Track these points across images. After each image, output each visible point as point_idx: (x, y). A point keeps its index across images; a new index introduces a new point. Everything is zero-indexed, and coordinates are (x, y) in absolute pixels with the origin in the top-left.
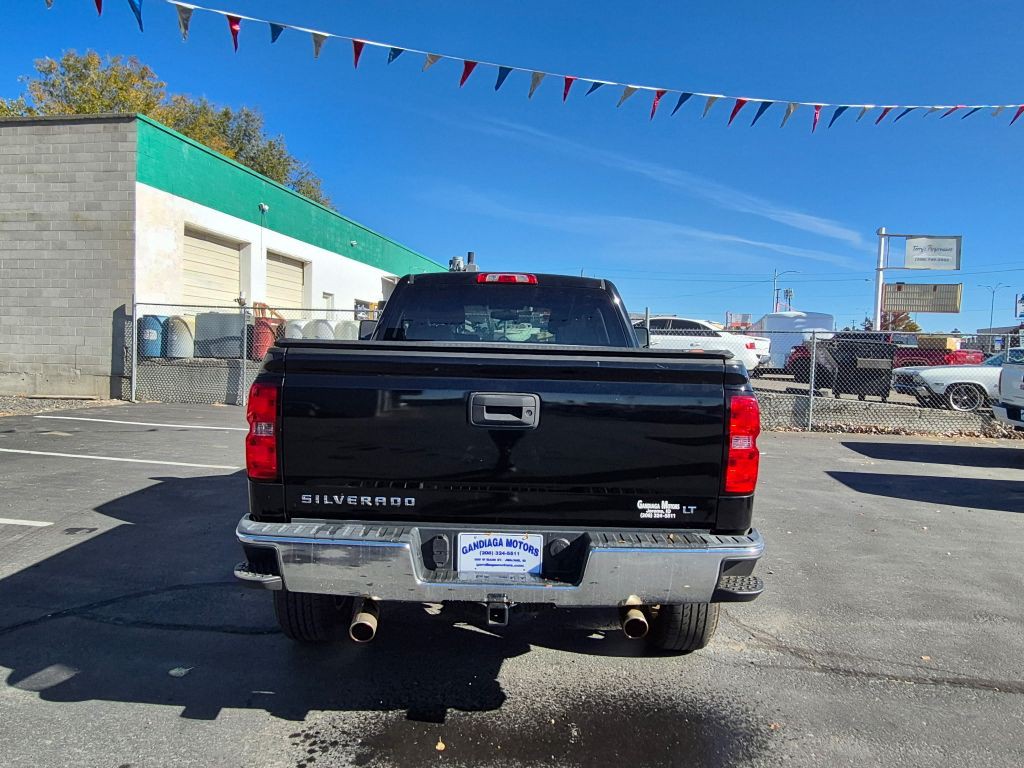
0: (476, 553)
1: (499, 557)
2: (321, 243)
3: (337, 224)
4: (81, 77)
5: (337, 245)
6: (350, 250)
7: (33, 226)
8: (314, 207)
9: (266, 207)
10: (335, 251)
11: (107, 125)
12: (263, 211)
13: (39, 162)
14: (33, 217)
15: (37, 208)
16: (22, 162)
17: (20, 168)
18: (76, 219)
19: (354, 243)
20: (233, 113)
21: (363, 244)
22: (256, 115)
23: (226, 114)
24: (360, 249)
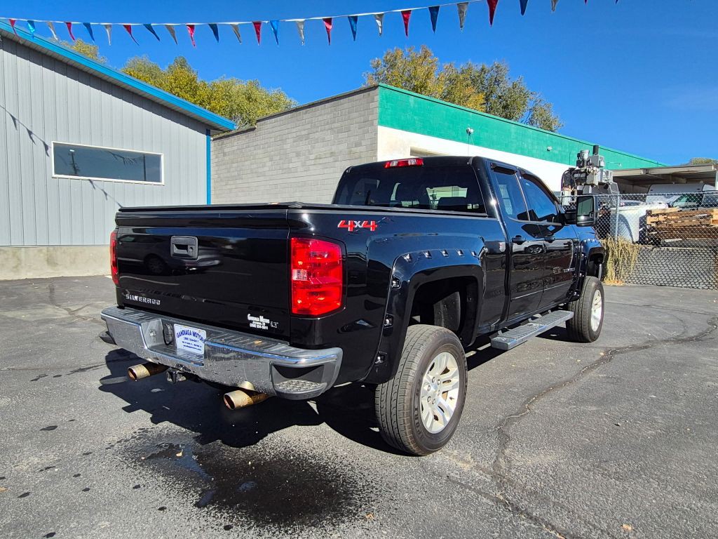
0: (183, 337)
1: (191, 342)
2: (519, 151)
3: (535, 136)
4: (393, 66)
5: (534, 151)
6: (547, 153)
7: (331, 159)
8: (514, 126)
9: (472, 131)
10: (532, 156)
11: (365, 94)
12: (470, 133)
13: (334, 122)
14: (332, 154)
15: (334, 149)
16: (328, 124)
17: (327, 127)
18: (350, 153)
19: (550, 148)
20: (487, 67)
21: (559, 148)
22: (503, 66)
23: (482, 70)
24: (556, 152)
